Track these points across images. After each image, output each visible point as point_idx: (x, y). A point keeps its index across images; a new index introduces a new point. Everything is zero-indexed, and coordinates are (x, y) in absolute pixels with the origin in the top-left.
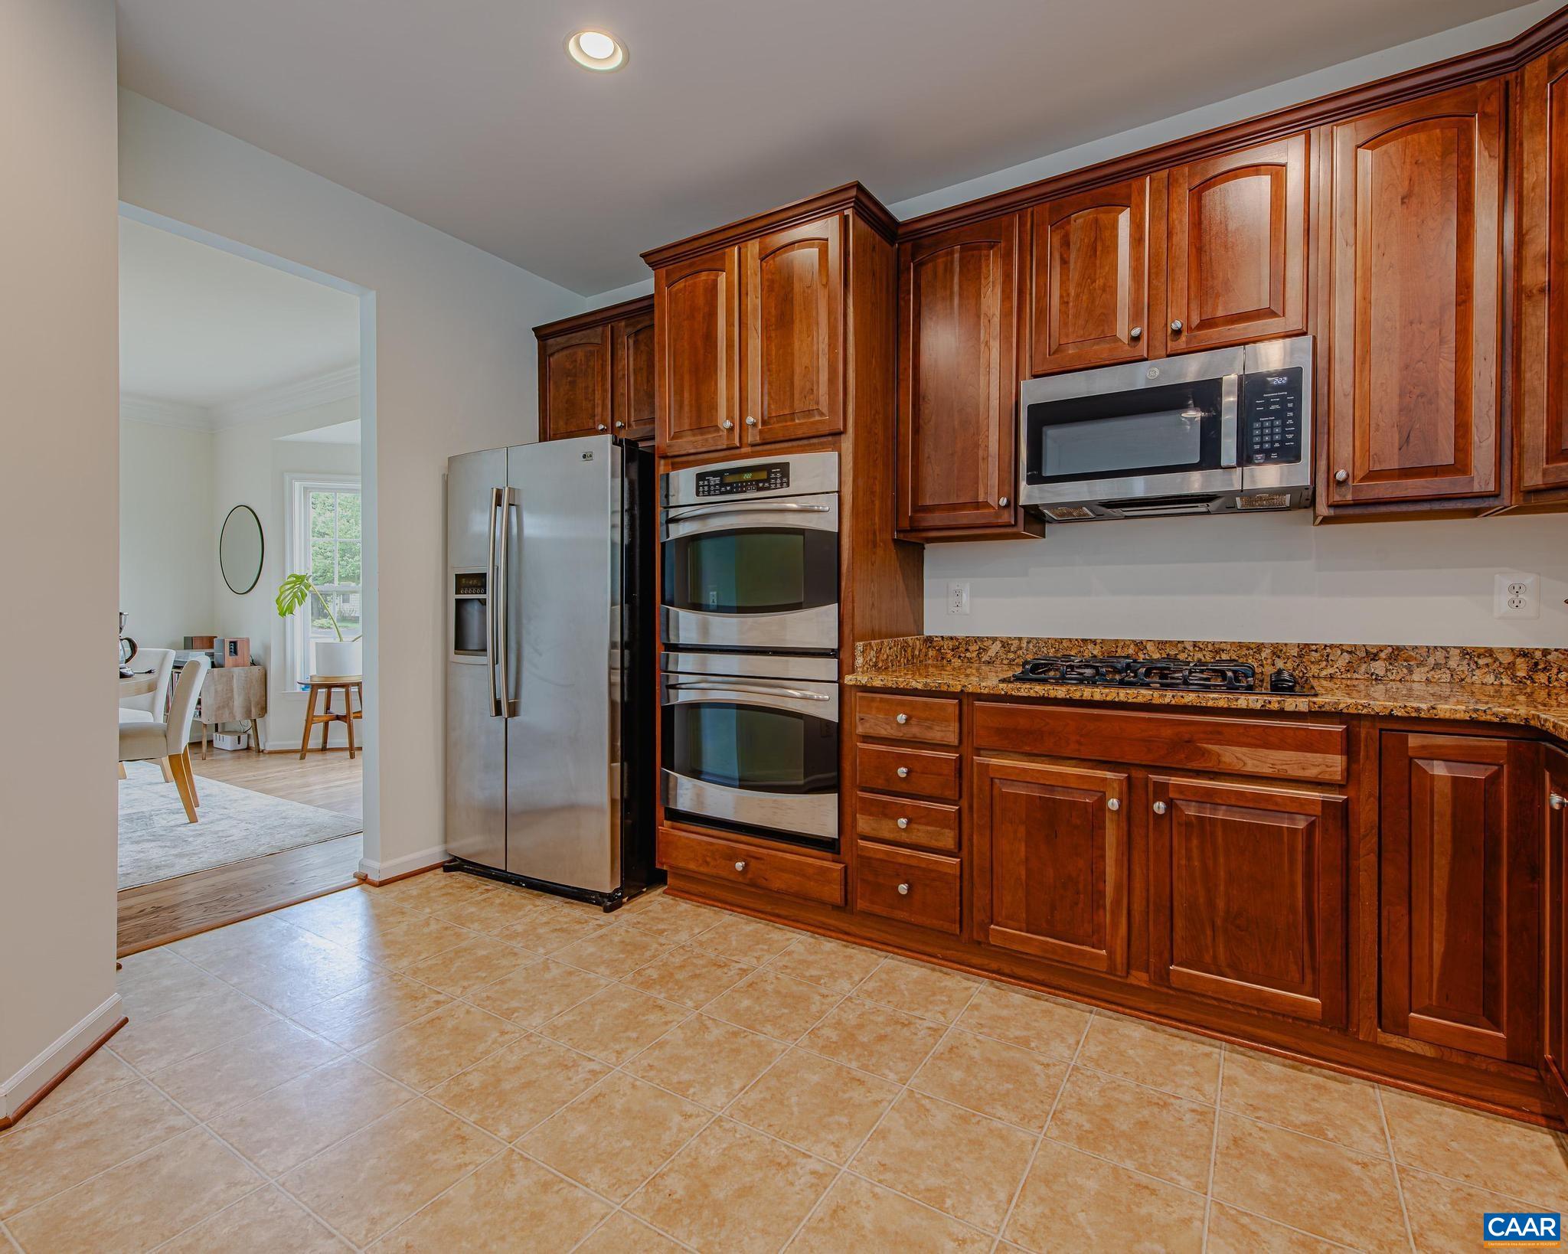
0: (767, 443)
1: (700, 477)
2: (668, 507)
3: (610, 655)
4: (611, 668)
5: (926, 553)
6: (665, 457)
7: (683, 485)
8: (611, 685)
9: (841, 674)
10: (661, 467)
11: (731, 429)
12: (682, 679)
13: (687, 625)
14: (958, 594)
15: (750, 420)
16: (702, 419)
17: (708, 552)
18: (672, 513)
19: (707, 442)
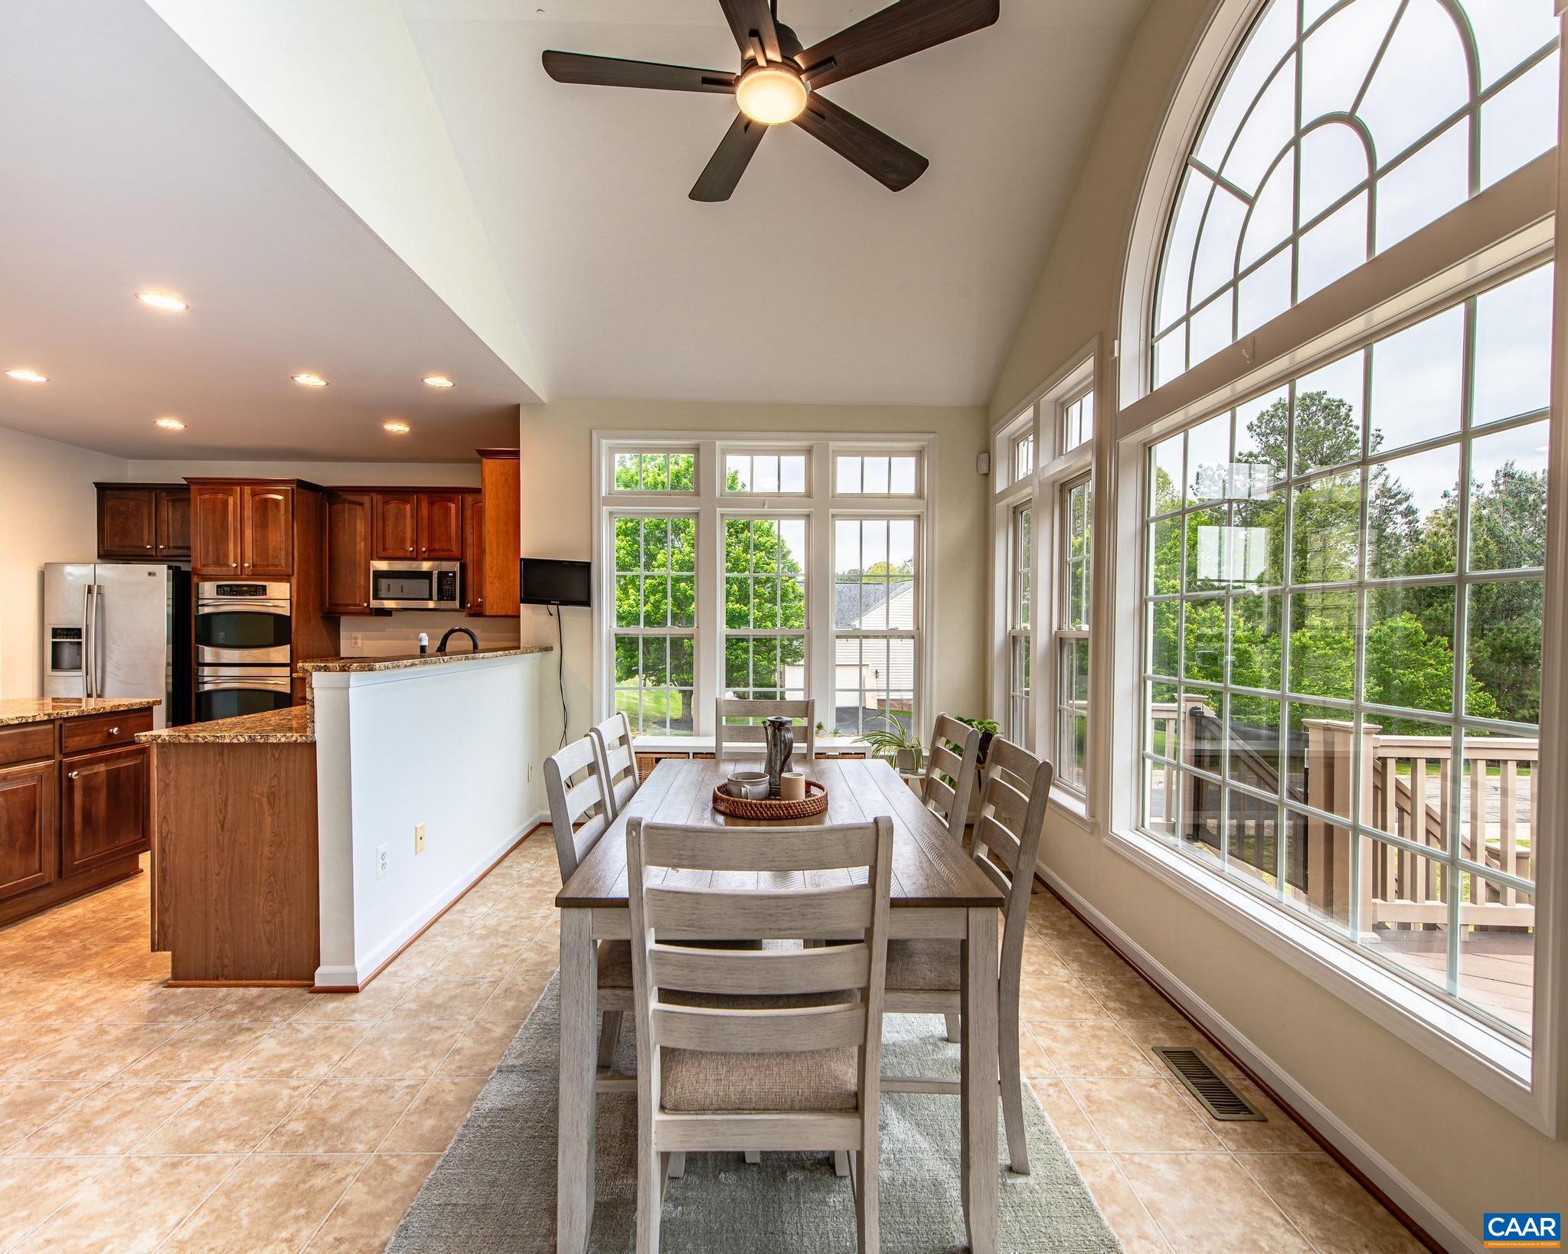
0: (255, 575)
1: (218, 586)
2: (198, 599)
3: (167, 669)
4: (167, 676)
5: (341, 620)
6: (198, 575)
7: (208, 589)
8: (167, 683)
9: (291, 673)
10: (195, 579)
11: (236, 567)
12: (206, 679)
13: (208, 654)
14: (356, 638)
15: (246, 565)
16: (221, 560)
17: (216, 623)
18: (201, 602)
19: (224, 571)
